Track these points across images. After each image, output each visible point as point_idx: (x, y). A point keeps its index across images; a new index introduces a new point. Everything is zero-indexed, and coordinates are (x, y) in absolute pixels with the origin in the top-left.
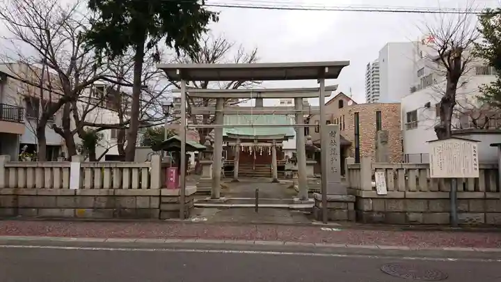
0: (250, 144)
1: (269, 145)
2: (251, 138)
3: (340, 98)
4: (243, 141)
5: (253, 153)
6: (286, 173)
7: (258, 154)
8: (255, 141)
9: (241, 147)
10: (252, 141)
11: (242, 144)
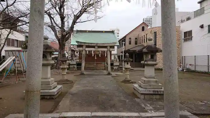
0: (93, 49)
1: (105, 49)
2: (93, 45)
3: (142, 26)
4: (88, 47)
5: (94, 55)
6: (115, 68)
7: (98, 56)
8: (96, 47)
9: (86, 51)
10: (94, 47)
11: (87, 49)
